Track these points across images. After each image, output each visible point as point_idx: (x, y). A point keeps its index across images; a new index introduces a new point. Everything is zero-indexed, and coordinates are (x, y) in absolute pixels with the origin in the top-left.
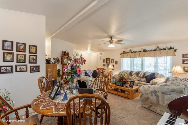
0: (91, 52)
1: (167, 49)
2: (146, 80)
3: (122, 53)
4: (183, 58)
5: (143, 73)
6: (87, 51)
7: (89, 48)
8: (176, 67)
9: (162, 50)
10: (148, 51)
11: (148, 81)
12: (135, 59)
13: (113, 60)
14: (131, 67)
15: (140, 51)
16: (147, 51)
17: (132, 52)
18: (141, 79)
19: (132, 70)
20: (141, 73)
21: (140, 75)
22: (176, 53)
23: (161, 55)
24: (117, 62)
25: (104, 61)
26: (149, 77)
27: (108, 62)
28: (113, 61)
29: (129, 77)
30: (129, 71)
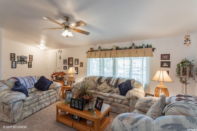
0: (46, 48)
1: (144, 47)
2: (119, 90)
3: (89, 51)
4: (161, 59)
5: (115, 80)
6: (39, 46)
7: (43, 41)
8: (162, 71)
9: (138, 48)
10: (122, 49)
11: (122, 93)
12: (105, 59)
13: (77, 60)
14: (101, 69)
15: (112, 49)
16: (120, 49)
17: (102, 50)
18: (113, 88)
19: (102, 75)
20: (113, 79)
21: (112, 83)
22: (154, 53)
23: (137, 55)
24: (82, 63)
25: (65, 61)
26: (123, 87)
27: (71, 63)
28: (76, 62)
29: (97, 86)
30: (97, 77)
